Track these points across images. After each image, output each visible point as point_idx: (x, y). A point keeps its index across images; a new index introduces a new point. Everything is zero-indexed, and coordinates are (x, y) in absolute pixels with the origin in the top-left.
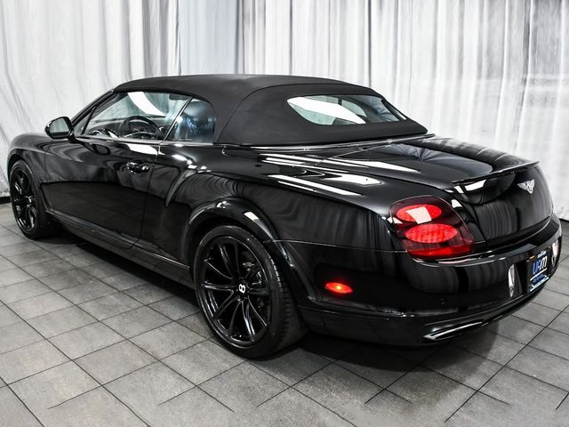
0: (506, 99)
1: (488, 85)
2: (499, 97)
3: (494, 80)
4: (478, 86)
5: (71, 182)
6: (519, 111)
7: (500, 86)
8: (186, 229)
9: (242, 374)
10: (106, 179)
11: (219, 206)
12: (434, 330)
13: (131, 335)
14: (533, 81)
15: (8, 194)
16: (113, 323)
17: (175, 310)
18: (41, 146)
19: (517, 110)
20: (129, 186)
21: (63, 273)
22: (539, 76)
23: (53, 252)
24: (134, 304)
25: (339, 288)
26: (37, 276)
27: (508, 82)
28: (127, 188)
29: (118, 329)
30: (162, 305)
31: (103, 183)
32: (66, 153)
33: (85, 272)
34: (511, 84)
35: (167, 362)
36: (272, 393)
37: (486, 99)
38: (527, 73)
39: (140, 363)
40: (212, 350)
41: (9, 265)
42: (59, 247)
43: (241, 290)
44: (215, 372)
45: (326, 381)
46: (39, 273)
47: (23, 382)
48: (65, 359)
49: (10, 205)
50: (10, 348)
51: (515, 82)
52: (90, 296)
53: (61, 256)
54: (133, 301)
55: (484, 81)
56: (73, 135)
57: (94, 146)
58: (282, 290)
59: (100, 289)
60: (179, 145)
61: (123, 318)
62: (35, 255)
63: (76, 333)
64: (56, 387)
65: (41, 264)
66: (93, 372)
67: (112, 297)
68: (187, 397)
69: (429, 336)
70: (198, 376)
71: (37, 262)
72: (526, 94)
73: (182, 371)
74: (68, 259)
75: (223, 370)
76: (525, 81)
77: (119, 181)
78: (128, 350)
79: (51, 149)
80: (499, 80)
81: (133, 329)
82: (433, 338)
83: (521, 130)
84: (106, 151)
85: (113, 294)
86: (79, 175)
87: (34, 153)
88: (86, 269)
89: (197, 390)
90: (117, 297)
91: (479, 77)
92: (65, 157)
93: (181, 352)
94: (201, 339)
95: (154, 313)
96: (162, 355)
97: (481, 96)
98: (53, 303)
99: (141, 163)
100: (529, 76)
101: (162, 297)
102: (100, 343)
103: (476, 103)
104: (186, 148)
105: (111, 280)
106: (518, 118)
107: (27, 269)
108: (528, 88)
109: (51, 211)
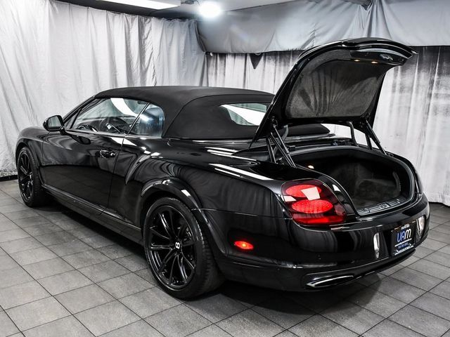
0: (415, 110)
1: (401, 98)
2: (409, 108)
3: (406, 94)
4: (393, 98)
5: (64, 165)
6: (425, 119)
7: (411, 99)
8: (139, 199)
9: (178, 312)
10: (91, 164)
11: (164, 183)
12: (315, 279)
13: (98, 280)
14: (437, 95)
15: (16, 173)
16: (86, 271)
17: (133, 264)
18: (42, 137)
19: (424, 118)
20: (107, 170)
21: (53, 233)
22: (442, 91)
23: (48, 218)
24: (104, 259)
25: (244, 245)
26: (33, 235)
27: (417, 96)
28: (104, 171)
29: (89, 276)
30: (125, 260)
31: (90, 167)
32: (61, 143)
33: (70, 233)
34: (419, 97)
35: (123, 301)
36: (199, 327)
37: (399, 109)
38: (432, 89)
39: (103, 301)
40: (158, 295)
41: (13, 225)
42: (52, 215)
43: (177, 247)
44: (157, 310)
45: (242, 321)
46: (35, 232)
47: (15, 309)
48: (47, 295)
49: (17, 180)
50: (9, 285)
51: (422, 95)
52: (71, 251)
53: (53, 221)
54: (103, 256)
55: (397, 94)
56: (64, 129)
57: (80, 137)
58: (204, 246)
59: (80, 246)
60: (143, 138)
61: (94, 268)
62: (33, 220)
63: (58, 277)
64: (39, 314)
65: (37, 226)
66: (67, 305)
67: (88, 252)
68: (134, 327)
69: (309, 284)
70: (144, 313)
71: (34, 224)
72: (431, 105)
73: (133, 308)
74: (58, 223)
75: (164, 309)
76: (431, 95)
77: (98, 165)
78: (94, 290)
79: (50, 140)
80: (409, 94)
81: (101, 276)
82: (313, 285)
83: (427, 134)
84: (88, 142)
85: (89, 251)
86: (70, 160)
87: (37, 142)
88: (71, 232)
89: (142, 322)
90: (92, 253)
91: (394, 91)
92: (59, 145)
93: (135, 294)
94: (151, 286)
95: (117, 265)
96: (119, 295)
97: (395, 106)
98: (43, 255)
99: (110, 150)
100: (434, 91)
101: (125, 254)
102: (75, 285)
103: (391, 112)
104: (148, 141)
105: (89, 240)
106: (424, 125)
107: (27, 229)
108: (433, 101)
109: (46, 186)
